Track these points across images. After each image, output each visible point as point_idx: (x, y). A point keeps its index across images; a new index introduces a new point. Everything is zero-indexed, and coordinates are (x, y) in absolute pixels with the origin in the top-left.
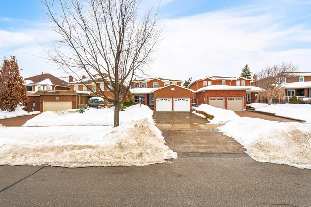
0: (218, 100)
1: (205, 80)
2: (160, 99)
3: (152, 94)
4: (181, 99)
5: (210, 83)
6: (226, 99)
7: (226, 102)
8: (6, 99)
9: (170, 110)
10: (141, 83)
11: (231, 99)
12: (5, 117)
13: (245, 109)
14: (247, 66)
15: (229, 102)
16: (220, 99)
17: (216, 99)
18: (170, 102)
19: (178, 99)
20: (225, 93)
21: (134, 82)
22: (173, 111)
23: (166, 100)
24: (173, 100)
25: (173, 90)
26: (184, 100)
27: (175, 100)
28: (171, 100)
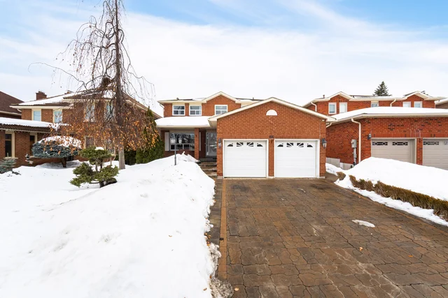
0: (394, 144)
1: (332, 100)
2: (234, 141)
3: (213, 129)
4: (295, 141)
5: (343, 106)
6: (420, 141)
7: (419, 149)
10: (187, 104)
11: (432, 144)
14: (383, 84)
15: (426, 149)
16: (401, 144)
17: (390, 144)
19: (285, 142)
20: (417, 126)
21: (171, 104)
22: (272, 178)
23: (252, 144)
24: (271, 143)
25: (273, 117)
26: (302, 144)
27: (277, 143)
28: (266, 145)
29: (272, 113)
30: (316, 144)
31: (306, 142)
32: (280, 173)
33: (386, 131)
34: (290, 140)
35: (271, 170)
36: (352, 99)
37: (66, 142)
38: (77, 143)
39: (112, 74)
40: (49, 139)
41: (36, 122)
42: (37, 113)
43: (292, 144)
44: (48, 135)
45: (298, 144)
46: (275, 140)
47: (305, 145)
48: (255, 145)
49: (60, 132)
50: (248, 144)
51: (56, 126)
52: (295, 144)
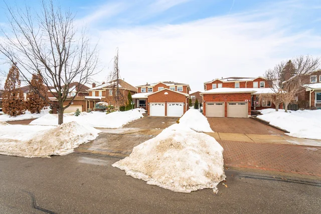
0: (217, 104)
1: (214, 82)
2: (154, 103)
4: (175, 103)
5: (220, 85)
6: (226, 103)
7: (226, 107)
8: (32, 104)
9: (163, 115)
11: (232, 104)
12: (31, 118)
13: (249, 116)
15: (230, 107)
16: (219, 104)
17: (215, 104)
18: (164, 107)
19: (171, 103)
20: (225, 97)
21: (141, 87)
22: (166, 116)
23: (160, 104)
24: (166, 104)
25: (167, 95)
27: (168, 104)
28: (164, 105)
30: (182, 104)
31: (179, 104)
32: (169, 115)
33: (212, 99)
34: (173, 103)
35: (166, 114)
36: (225, 81)
37: (104, 104)
38: (107, 104)
40: (99, 103)
41: (94, 97)
42: (94, 93)
44: (99, 101)
49: (103, 100)
51: (100, 97)
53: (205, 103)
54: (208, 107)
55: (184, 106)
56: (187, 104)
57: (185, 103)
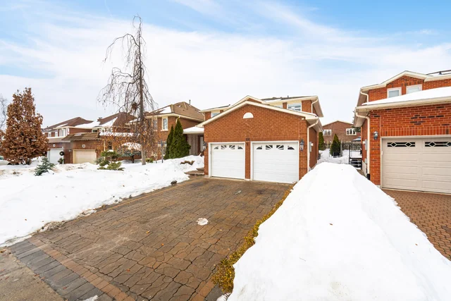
1: (394, 84)
2: (218, 144)
4: (275, 143)
10: (222, 111)
18: (242, 154)
19: (263, 144)
21: (210, 112)
22: (248, 180)
23: (234, 146)
24: (248, 145)
25: (249, 120)
26: (282, 147)
27: (254, 146)
28: (244, 147)
29: (248, 115)
30: (296, 146)
31: (287, 144)
34: (269, 143)
35: (248, 174)
39: (137, 100)
43: (272, 146)
45: (277, 146)
46: (252, 142)
47: (286, 147)
48: (236, 147)
50: (230, 146)
52: (274, 146)
53: (375, 140)
54: (391, 156)
55: (302, 153)
56: (310, 145)
57: (303, 142)
